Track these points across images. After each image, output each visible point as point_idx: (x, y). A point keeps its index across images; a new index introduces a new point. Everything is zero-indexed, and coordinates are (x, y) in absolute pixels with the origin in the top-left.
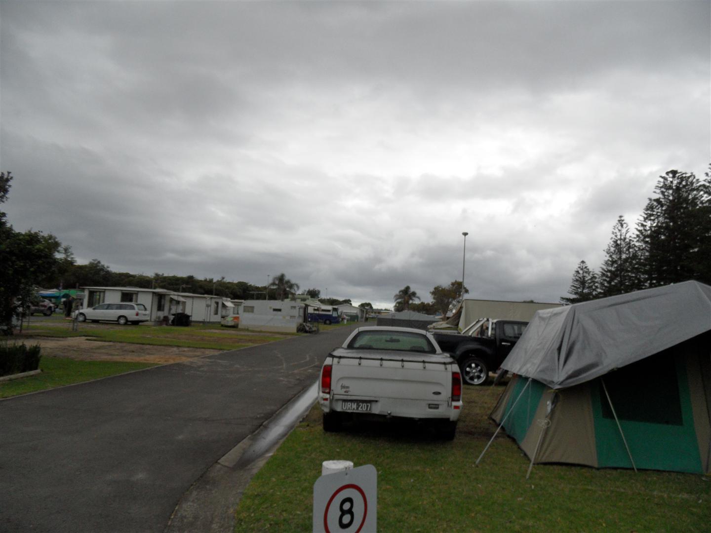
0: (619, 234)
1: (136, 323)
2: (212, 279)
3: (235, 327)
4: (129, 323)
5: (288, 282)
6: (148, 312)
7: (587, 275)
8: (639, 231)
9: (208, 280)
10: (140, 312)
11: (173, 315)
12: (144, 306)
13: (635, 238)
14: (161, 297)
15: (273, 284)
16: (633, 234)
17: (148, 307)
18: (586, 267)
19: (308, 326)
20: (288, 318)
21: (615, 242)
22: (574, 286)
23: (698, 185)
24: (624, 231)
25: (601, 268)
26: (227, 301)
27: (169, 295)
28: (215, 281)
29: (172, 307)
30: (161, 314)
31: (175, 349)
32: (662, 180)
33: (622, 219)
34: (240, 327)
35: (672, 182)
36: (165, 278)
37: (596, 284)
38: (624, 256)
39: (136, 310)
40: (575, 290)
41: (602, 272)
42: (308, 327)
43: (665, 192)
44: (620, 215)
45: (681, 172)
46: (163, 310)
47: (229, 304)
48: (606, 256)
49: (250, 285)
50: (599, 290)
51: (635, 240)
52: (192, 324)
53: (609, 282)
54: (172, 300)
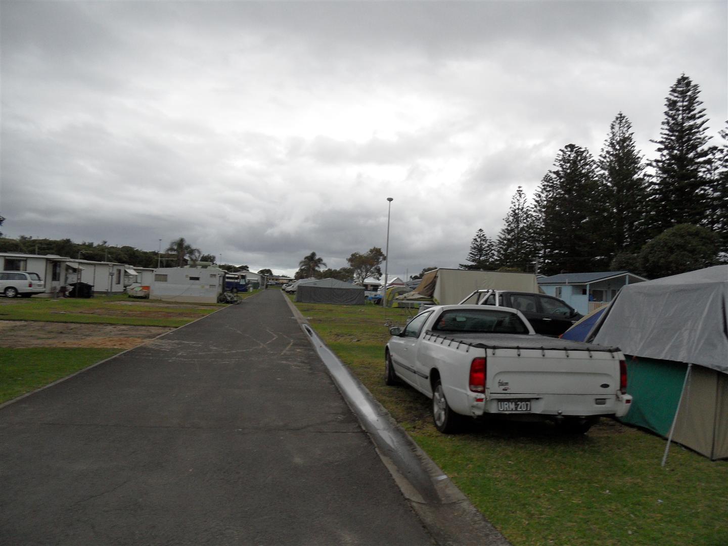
0: (517, 204)
1: (27, 295)
2: (92, 243)
3: (145, 298)
4: (19, 296)
5: (188, 247)
6: (42, 282)
7: (484, 243)
8: (537, 201)
9: (87, 244)
10: (33, 282)
11: (71, 285)
12: (37, 275)
13: (533, 208)
14: (55, 264)
15: (171, 249)
16: (531, 204)
17: (42, 276)
18: (483, 235)
19: (229, 295)
20: (208, 287)
21: (514, 211)
22: (471, 253)
23: (591, 159)
24: (522, 201)
25: (498, 236)
26: (129, 268)
27: (66, 262)
28: (95, 245)
29: (69, 276)
30: (58, 285)
31: (110, 328)
32: (561, 153)
33: (521, 189)
34: (151, 297)
35: (569, 156)
36: (35, 241)
37: (493, 252)
38: (521, 225)
39: (29, 280)
40: (472, 257)
41: (498, 240)
42: (230, 297)
43: (563, 165)
44: (519, 186)
45: (577, 147)
46: (59, 280)
47: (132, 272)
48: (505, 225)
49: (137, 250)
50: (496, 258)
51: (533, 210)
52: (95, 295)
53: (505, 250)
54: (68, 267)
